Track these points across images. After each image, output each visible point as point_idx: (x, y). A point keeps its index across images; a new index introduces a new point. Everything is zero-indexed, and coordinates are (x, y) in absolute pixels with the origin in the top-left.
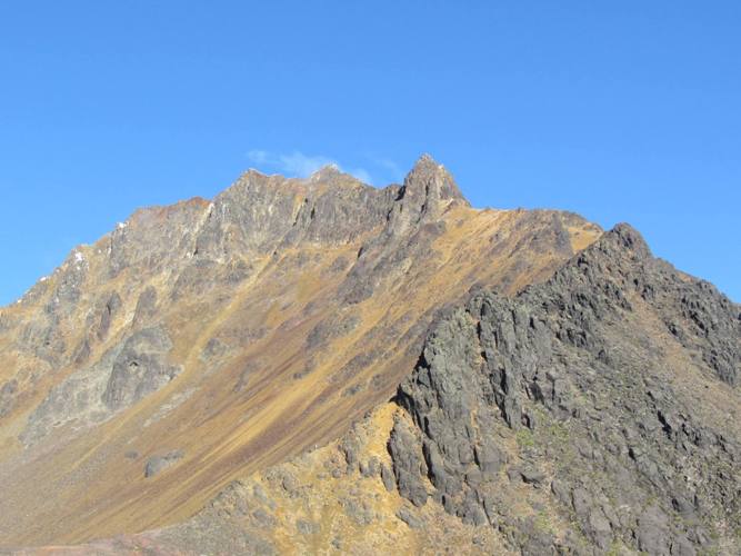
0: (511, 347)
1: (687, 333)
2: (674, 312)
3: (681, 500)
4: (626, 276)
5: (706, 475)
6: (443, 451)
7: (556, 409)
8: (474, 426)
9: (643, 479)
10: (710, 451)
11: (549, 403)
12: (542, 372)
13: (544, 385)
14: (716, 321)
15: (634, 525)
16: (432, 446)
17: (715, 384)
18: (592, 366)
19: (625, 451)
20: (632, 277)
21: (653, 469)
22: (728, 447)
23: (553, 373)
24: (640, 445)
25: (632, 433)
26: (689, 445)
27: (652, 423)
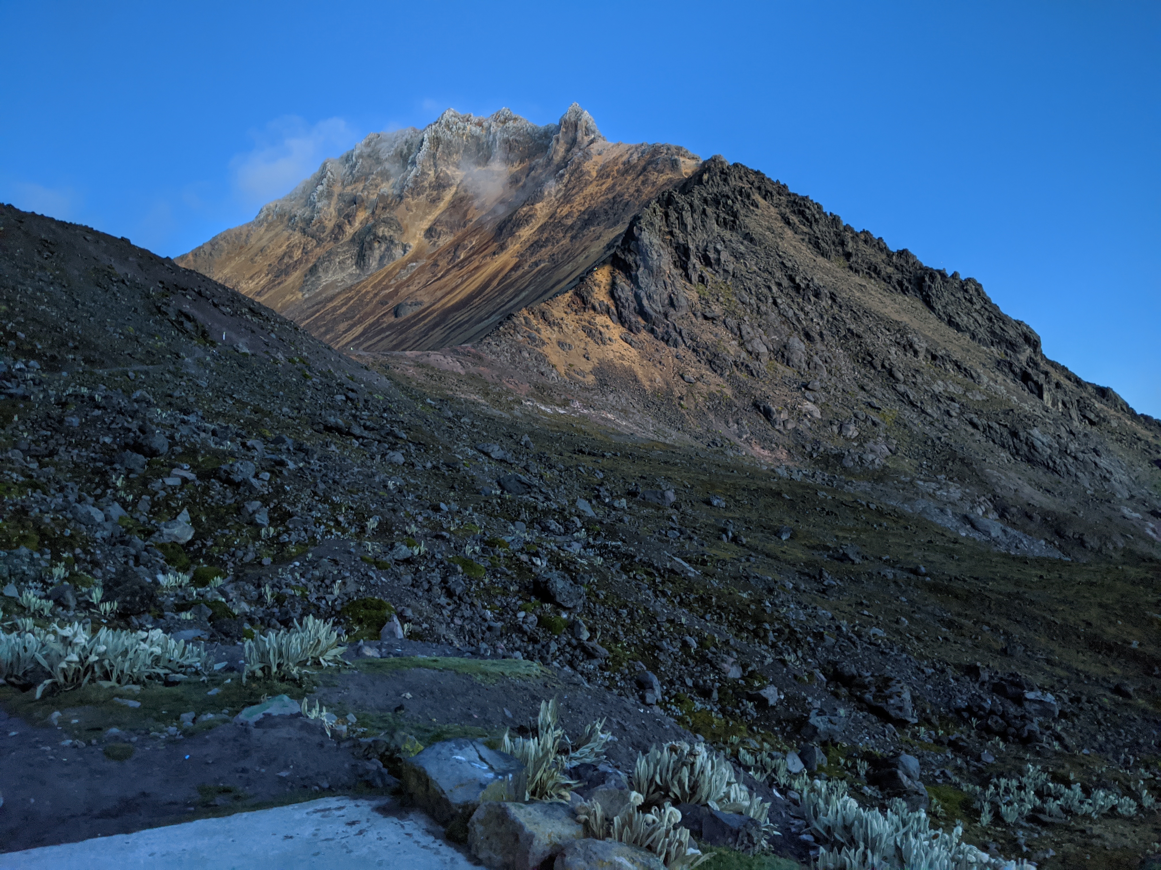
0: (689, 228)
1: (798, 223)
2: (788, 210)
3: (813, 334)
4: (752, 184)
5: (825, 317)
6: (649, 297)
7: (721, 272)
8: (668, 281)
9: (786, 320)
10: (826, 302)
11: (716, 268)
12: (711, 246)
13: (712, 255)
14: (817, 216)
15: (782, 349)
16: (642, 294)
17: (820, 259)
18: (742, 243)
19: (770, 300)
20: (756, 184)
21: (790, 313)
22: (839, 300)
23: (719, 247)
24: (780, 297)
25: (774, 288)
26: (813, 299)
27: (786, 283)
